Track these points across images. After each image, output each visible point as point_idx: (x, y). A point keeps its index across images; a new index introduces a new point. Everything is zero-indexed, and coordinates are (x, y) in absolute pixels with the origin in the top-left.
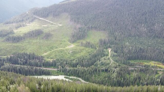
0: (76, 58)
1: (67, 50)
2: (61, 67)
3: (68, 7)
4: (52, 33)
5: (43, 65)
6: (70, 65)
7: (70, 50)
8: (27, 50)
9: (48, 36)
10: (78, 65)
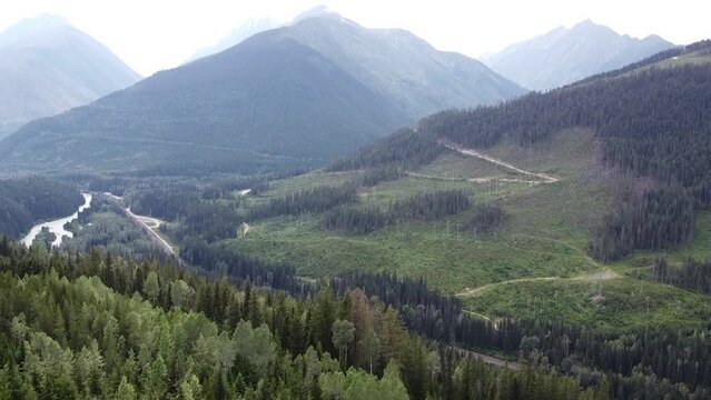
0: (626, 329)
1: (577, 288)
2: (546, 358)
3: (594, 104)
4: (509, 210)
5: (459, 338)
6: (590, 357)
7: (594, 290)
8: (397, 265)
9: (490, 220)
10: (640, 365)
